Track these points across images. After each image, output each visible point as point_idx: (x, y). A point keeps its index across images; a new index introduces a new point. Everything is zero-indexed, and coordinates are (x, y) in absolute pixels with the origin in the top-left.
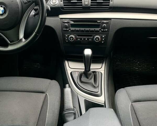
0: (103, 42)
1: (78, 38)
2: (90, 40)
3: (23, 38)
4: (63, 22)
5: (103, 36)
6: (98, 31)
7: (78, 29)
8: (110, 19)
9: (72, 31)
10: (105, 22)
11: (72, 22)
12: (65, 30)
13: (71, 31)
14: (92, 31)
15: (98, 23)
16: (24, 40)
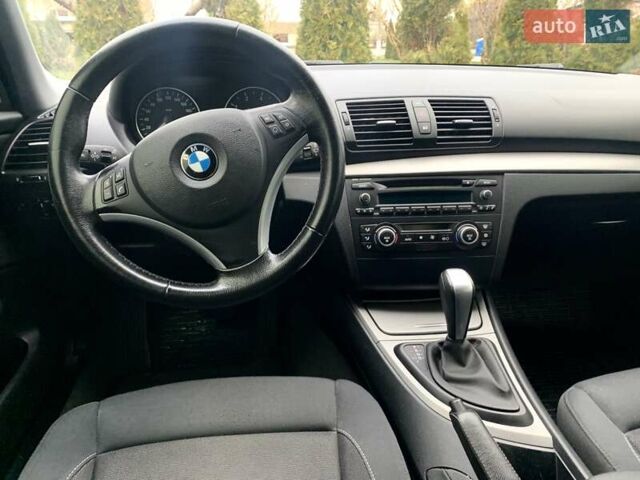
0: (484, 244)
1: (405, 236)
2: (444, 239)
4: (353, 189)
5: (485, 227)
6: (469, 212)
7: (405, 207)
8: (501, 173)
9: (387, 214)
10: (487, 182)
11: (382, 188)
12: (362, 214)
13: (382, 214)
14: (450, 212)
15: (466, 185)
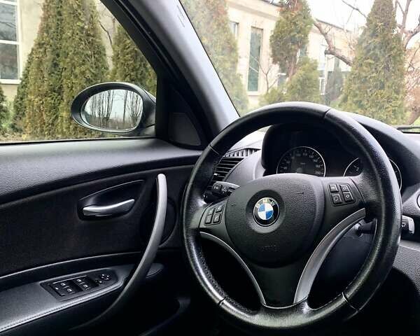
3: (306, 303)
16: (306, 308)
